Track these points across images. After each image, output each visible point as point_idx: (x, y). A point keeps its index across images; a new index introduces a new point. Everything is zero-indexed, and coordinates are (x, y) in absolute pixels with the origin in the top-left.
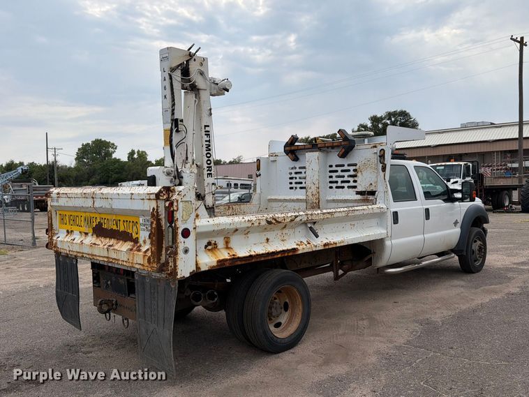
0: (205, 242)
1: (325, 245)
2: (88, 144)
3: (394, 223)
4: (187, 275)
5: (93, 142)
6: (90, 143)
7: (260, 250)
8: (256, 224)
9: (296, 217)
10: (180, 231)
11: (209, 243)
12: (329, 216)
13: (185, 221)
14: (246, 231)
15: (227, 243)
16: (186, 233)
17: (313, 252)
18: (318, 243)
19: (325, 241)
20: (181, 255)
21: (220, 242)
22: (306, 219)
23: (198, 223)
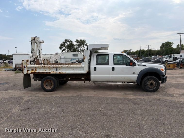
0: (31, 69)
1: (59, 73)
2: (164, 43)
3: (94, 70)
4: (25, 74)
5: (166, 43)
6: (165, 43)
7: (41, 72)
8: (40, 67)
9: (50, 66)
10: (24, 67)
11: (32, 69)
12: (61, 67)
13: (25, 65)
14: (40, 68)
15: (36, 70)
16: (25, 67)
17: (55, 74)
18: (58, 72)
19: (60, 72)
20: (24, 70)
21: (34, 69)
22: (53, 67)
23: (28, 66)
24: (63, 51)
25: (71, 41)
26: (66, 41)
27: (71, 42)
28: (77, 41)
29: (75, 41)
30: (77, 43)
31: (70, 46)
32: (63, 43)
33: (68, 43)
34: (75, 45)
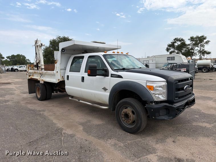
3: (67, 80)
23: (29, 71)
24: (171, 53)
25: (182, 40)
26: (176, 40)
27: (182, 42)
28: (192, 39)
29: (189, 39)
30: (192, 41)
31: (181, 46)
32: (171, 43)
33: (179, 43)
34: (189, 45)
